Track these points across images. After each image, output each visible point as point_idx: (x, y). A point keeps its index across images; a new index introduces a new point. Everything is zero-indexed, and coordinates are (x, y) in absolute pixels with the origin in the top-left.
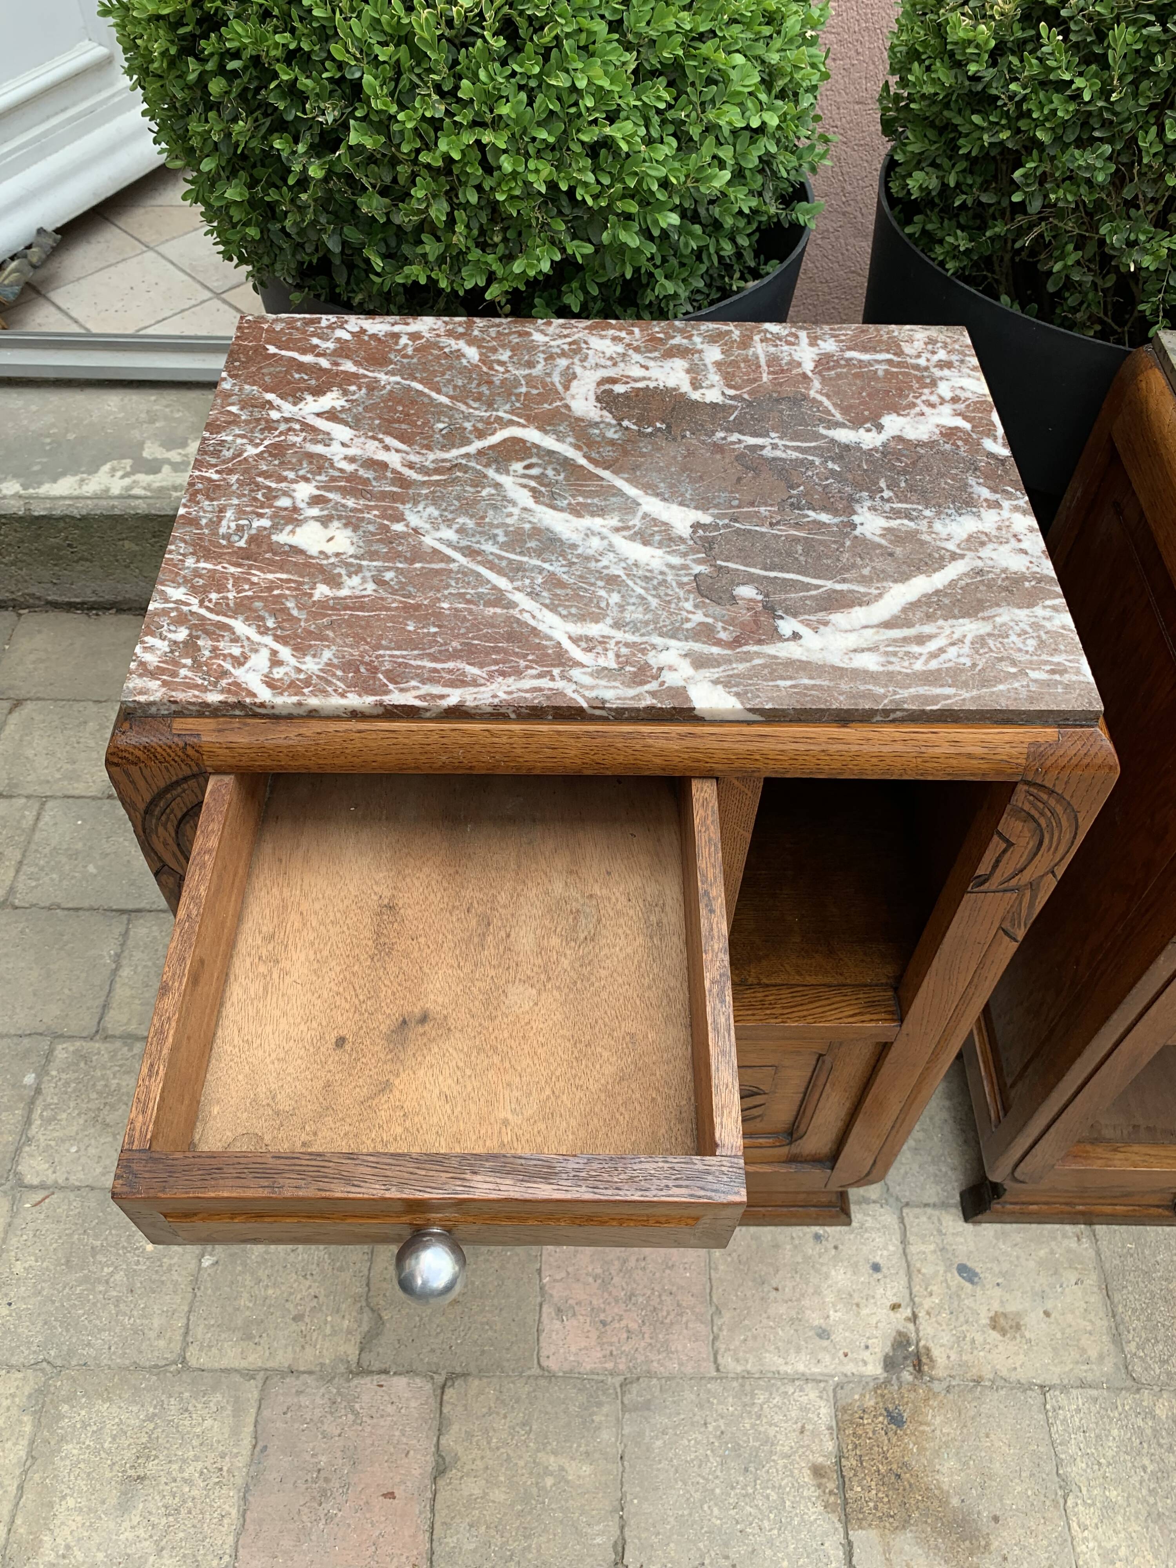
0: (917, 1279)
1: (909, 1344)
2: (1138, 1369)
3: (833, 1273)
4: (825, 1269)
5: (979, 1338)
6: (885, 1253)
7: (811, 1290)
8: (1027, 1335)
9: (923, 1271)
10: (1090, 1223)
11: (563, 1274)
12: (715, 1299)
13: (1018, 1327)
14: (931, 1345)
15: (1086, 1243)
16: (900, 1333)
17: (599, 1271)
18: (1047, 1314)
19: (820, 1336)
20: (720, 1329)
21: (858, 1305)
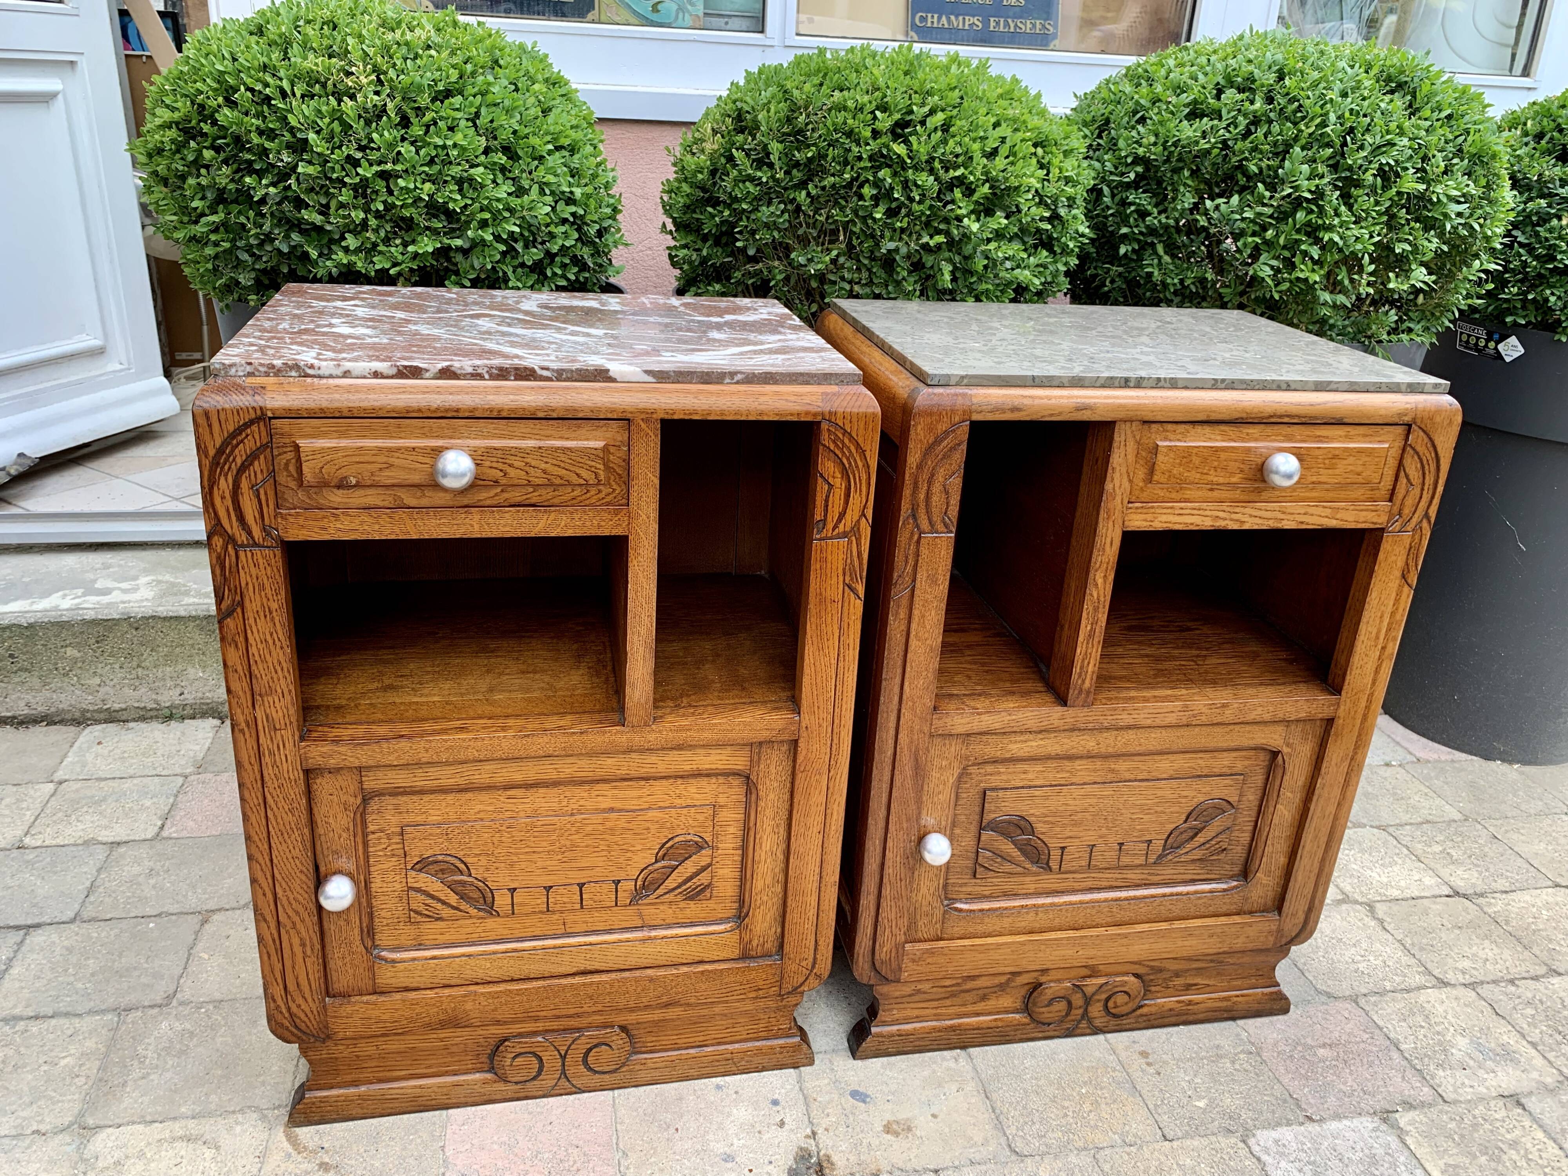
0: (814, 1106)
1: (810, 1156)
2: (1019, 1145)
3: (735, 1111)
4: (727, 1109)
5: (875, 1142)
6: (783, 1091)
7: (715, 1127)
8: (918, 1133)
9: (819, 1099)
10: (963, 1048)
11: (468, 1146)
12: (621, 1146)
13: (909, 1129)
14: (830, 1152)
15: (962, 1062)
16: (801, 1149)
17: (505, 1139)
18: (934, 1116)
19: (725, 1161)
20: (628, 1168)
21: (760, 1132)
